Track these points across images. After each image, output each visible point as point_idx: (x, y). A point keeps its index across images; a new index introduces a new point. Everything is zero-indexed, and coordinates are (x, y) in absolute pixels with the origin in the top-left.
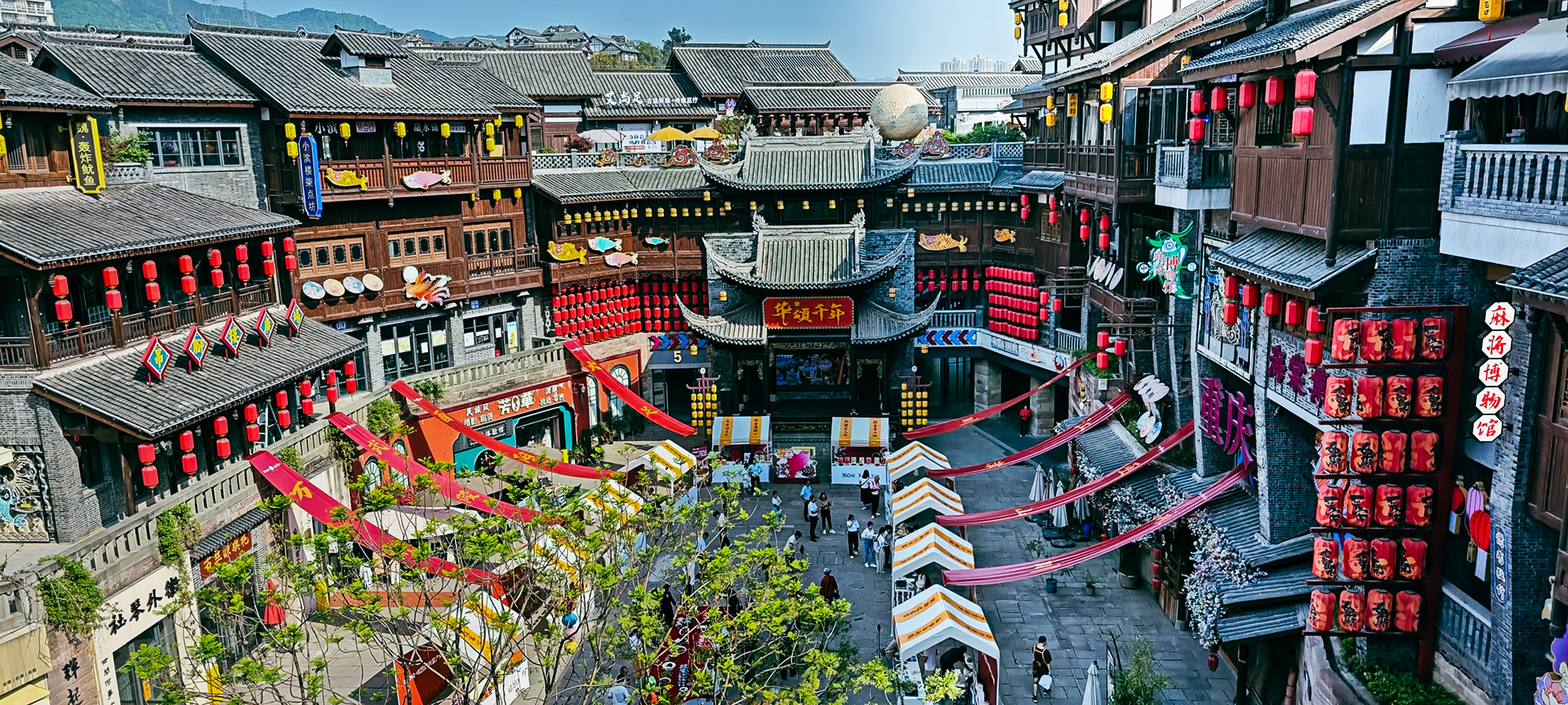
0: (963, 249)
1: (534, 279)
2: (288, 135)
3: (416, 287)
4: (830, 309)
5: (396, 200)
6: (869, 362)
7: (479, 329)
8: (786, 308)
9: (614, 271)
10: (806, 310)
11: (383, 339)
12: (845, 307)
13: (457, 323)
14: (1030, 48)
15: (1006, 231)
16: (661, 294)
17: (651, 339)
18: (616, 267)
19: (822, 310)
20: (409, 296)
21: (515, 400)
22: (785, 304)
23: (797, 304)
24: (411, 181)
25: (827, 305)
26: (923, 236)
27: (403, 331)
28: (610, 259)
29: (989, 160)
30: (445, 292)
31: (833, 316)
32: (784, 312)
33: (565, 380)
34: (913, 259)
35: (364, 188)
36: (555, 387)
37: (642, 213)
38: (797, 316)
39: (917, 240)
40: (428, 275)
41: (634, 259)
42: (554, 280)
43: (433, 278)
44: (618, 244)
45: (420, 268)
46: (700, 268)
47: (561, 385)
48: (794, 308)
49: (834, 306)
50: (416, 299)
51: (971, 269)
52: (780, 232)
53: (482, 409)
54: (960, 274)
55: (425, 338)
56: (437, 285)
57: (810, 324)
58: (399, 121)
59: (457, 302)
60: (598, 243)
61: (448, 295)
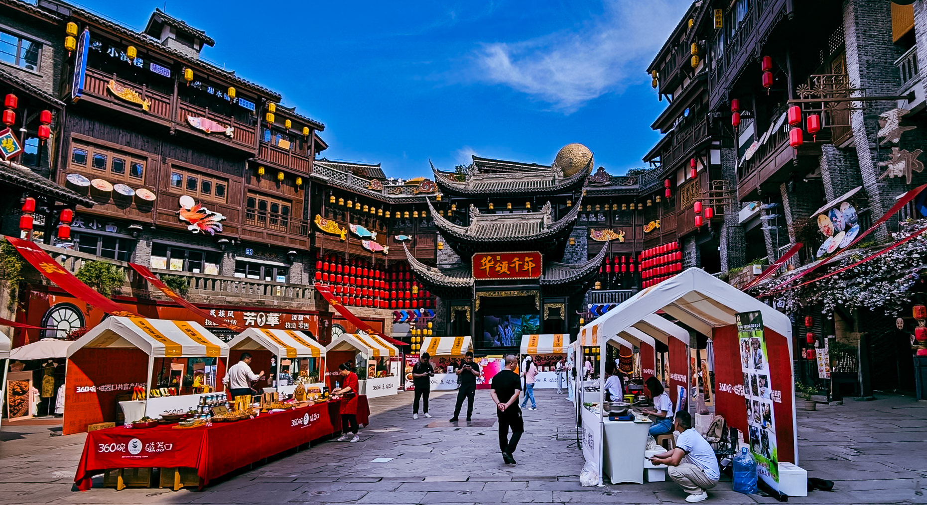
0: (621, 239)
1: (303, 243)
2: (68, 31)
3: (189, 214)
4: (524, 262)
5: (176, 130)
6: (553, 306)
7: (250, 273)
8: (490, 261)
9: (368, 254)
10: (505, 264)
11: (153, 254)
12: (536, 260)
13: (229, 261)
14: (663, 95)
15: (653, 222)
16: (405, 281)
17: (395, 313)
18: (369, 251)
19: (517, 263)
20: (181, 218)
21: (261, 316)
22: (489, 258)
23: (498, 258)
24: (194, 121)
25: (522, 257)
26: (593, 230)
27: (177, 253)
28: (365, 244)
29: (637, 187)
30: (218, 226)
31: (526, 268)
32: (488, 265)
33: (311, 313)
34: (586, 247)
35: (145, 108)
36: (301, 317)
37: (393, 215)
38: (498, 269)
39: (589, 234)
40: (205, 209)
41: (386, 249)
42: (317, 245)
43: (208, 212)
44: (374, 235)
45: (197, 201)
46: (432, 257)
47: (308, 317)
48: (496, 262)
49: (527, 259)
50: (189, 224)
51: (628, 256)
52: (489, 219)
53: (226, 314)
54: (620, 259)
55: (199, 266)
56: (211, 218)
57: (507, 276)
58: (188, 67)
59: (230, 239)
60: (359, 230)
61: (221, 229)
